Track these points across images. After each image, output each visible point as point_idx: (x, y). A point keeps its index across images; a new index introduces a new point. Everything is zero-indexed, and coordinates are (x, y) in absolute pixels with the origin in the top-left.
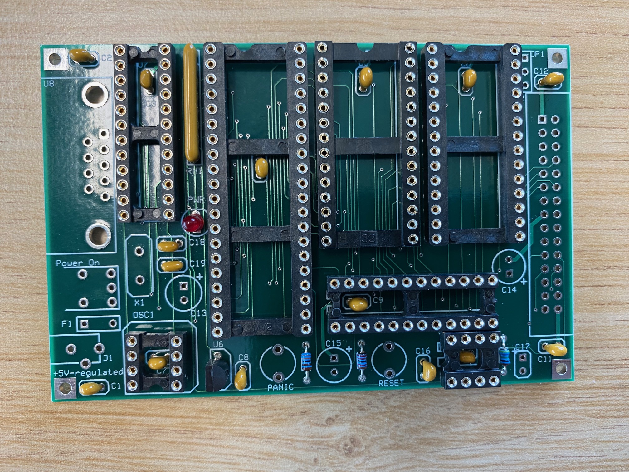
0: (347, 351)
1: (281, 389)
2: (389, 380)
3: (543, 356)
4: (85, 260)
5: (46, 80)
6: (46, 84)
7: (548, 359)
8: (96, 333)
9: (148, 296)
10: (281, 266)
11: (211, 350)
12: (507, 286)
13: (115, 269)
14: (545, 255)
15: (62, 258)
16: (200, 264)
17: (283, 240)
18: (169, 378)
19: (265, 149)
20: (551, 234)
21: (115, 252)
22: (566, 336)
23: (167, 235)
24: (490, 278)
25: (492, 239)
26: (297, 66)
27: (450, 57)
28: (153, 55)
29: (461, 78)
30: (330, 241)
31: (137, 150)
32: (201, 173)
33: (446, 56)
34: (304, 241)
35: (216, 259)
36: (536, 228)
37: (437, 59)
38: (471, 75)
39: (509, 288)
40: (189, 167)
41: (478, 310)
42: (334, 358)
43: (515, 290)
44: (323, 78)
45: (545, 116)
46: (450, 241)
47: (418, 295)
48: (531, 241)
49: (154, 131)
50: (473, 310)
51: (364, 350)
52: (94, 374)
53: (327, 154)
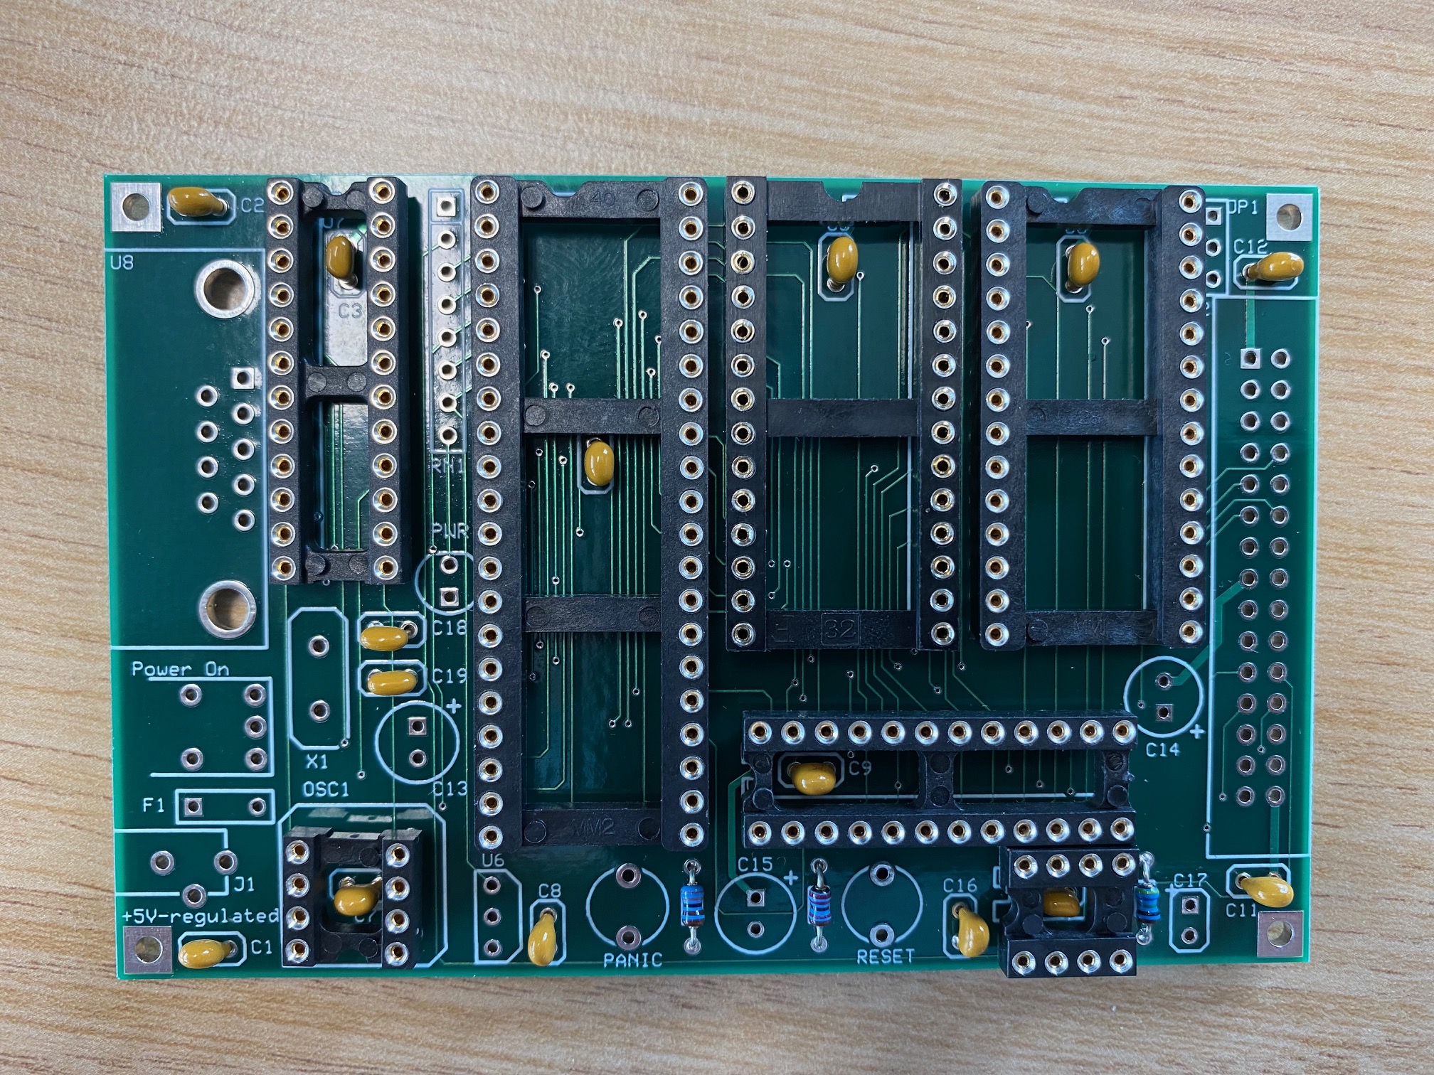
0: (787, 883)
1: (633, 964)
2: (881, 950)
3: (1238, 902)
4: (197, 663)
5: (116, 255)
6: (116, 265)
7: (1249, 911)
8: (221, 827)
9: (336, 748)
10: (640, 686)
11: (476, 872)
12: (1158, 741)
13: (264, 684)
14: (1248, 672)
15: (147, 658)
16: (456, 678)
17: (643, 629)
18: (380, 935)
19: (607, 420)
20: (1265, 625)
21: (266, 647)
22: (1292, 859)
23: (384, 610)
24: (1117, 727)
25: (1124, 635)
26: (684, 234)
27: (1037, 215)
28: (356, 202)
29: (1065, 261)
30: (752, 634)
31: (317, 415)
32: (463, 471)
33: (1031, 213)
34: (691, 634)
35: (490, 671)
36: (1229, 610)
37: (1007, 220)
38: (1087, 257)
39: (1162, 745)
40: (435, 456)
41: (1091, 795)
42: (756, 898)
43: (1176, 751)
44: (743, 262)
45: (1258, 351)
46: (1029, 639)
47: (951, 761)
48: (1216, 637)
49: (356, 378)
50: (1079, 795)
51: (825, 882)
52: (212, 919)
53: (749, 436)
